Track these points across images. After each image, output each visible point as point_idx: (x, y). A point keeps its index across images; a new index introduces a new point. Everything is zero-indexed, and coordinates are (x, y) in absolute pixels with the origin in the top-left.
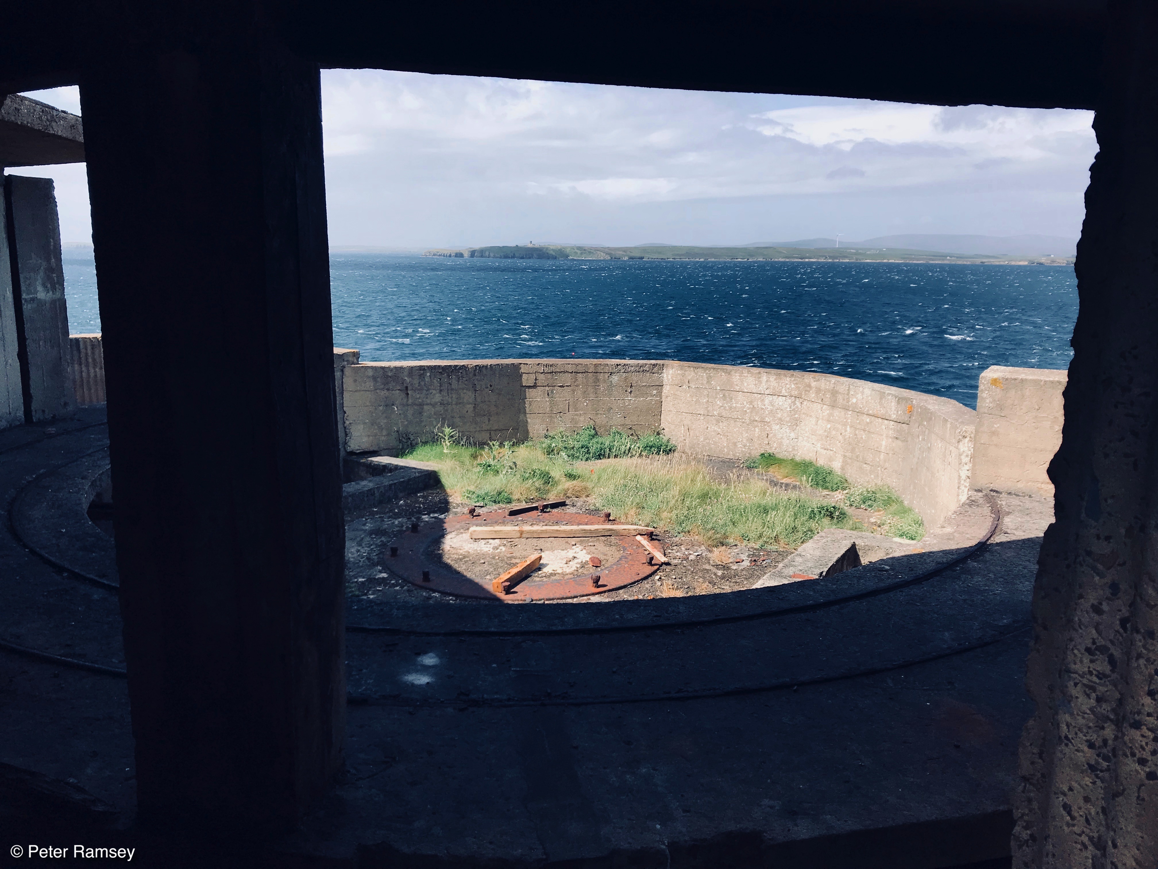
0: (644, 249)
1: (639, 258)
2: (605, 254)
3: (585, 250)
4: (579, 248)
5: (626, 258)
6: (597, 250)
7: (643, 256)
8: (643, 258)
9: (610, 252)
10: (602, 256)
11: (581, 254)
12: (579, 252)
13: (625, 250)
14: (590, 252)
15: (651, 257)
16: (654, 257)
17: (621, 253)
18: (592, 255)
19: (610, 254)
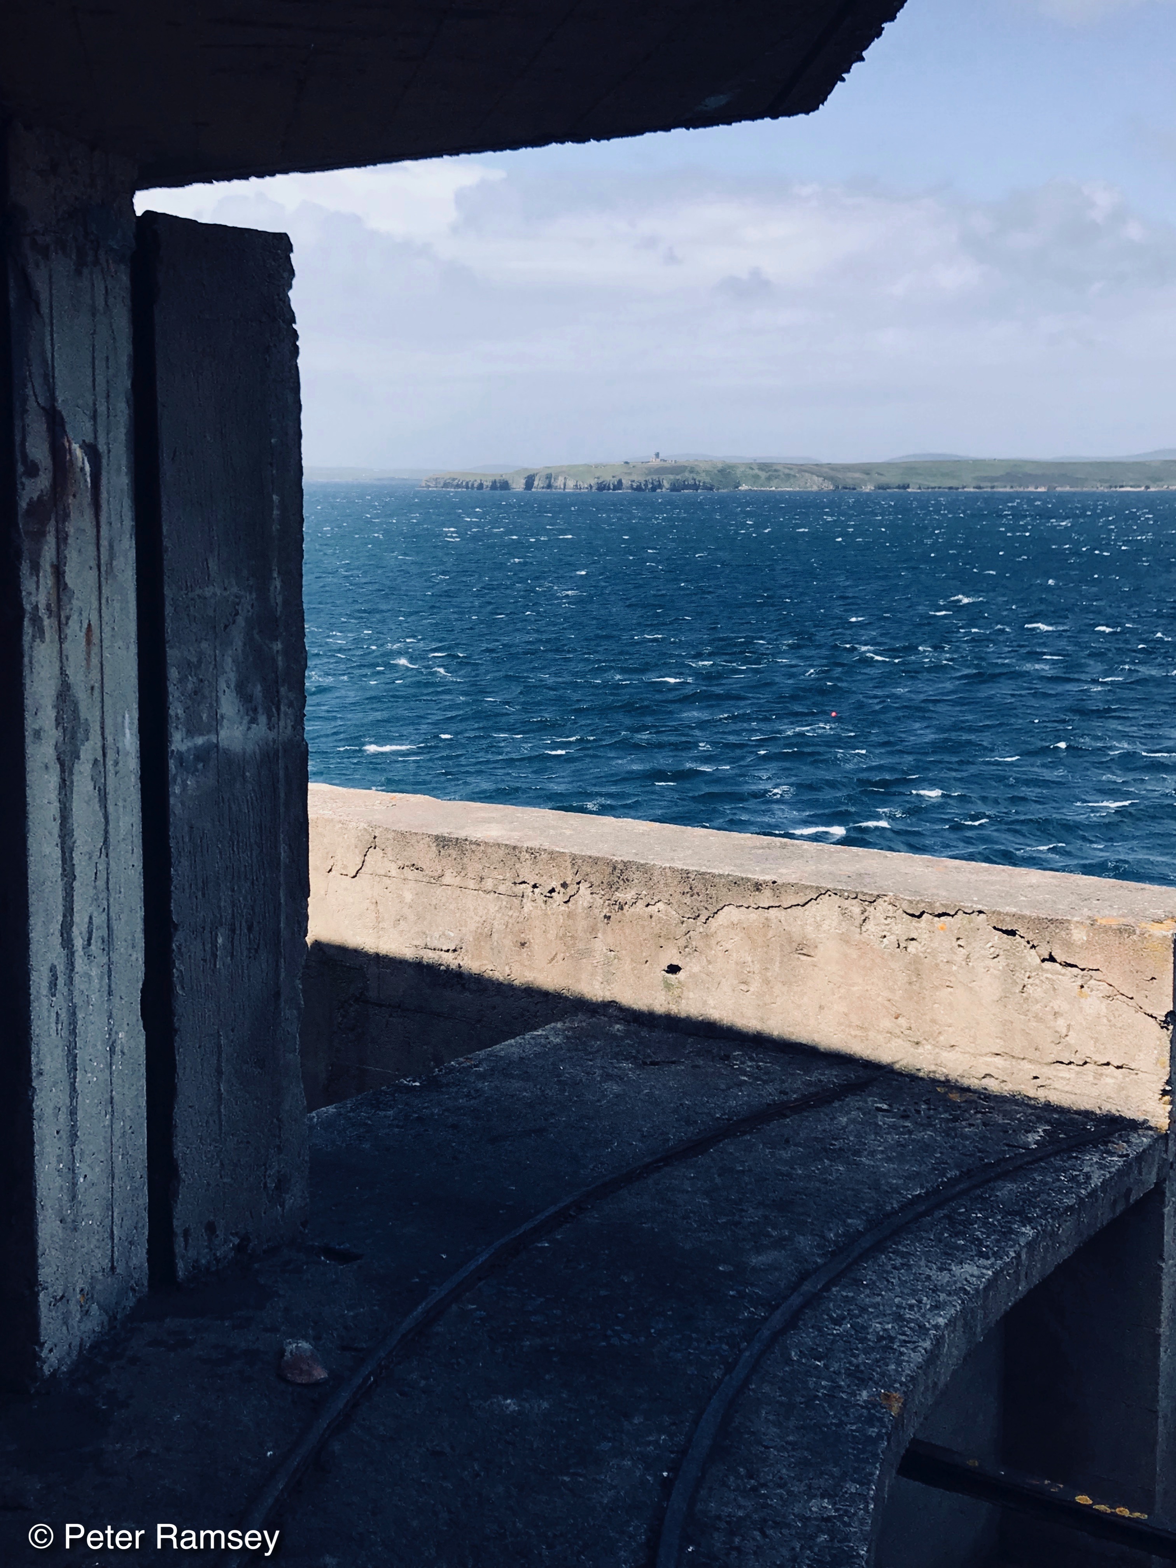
0: (911, 468)
1: (899, 487)
2: (821, 479)
3: (776, 471)
4: (764, 467)
5: (869, 488)
6: (805, 469)
7: (907, 480)
8: (908, 487)
9: (832, 473)
10: (815, 485)
11: (769, 479)
12: (763, 475)
13: (867, 470)
14: (788, 476)
15: (927, 483)
16: (933, 485)
17: (857, 475)
18: (792, 480)
19: (832, 479)
